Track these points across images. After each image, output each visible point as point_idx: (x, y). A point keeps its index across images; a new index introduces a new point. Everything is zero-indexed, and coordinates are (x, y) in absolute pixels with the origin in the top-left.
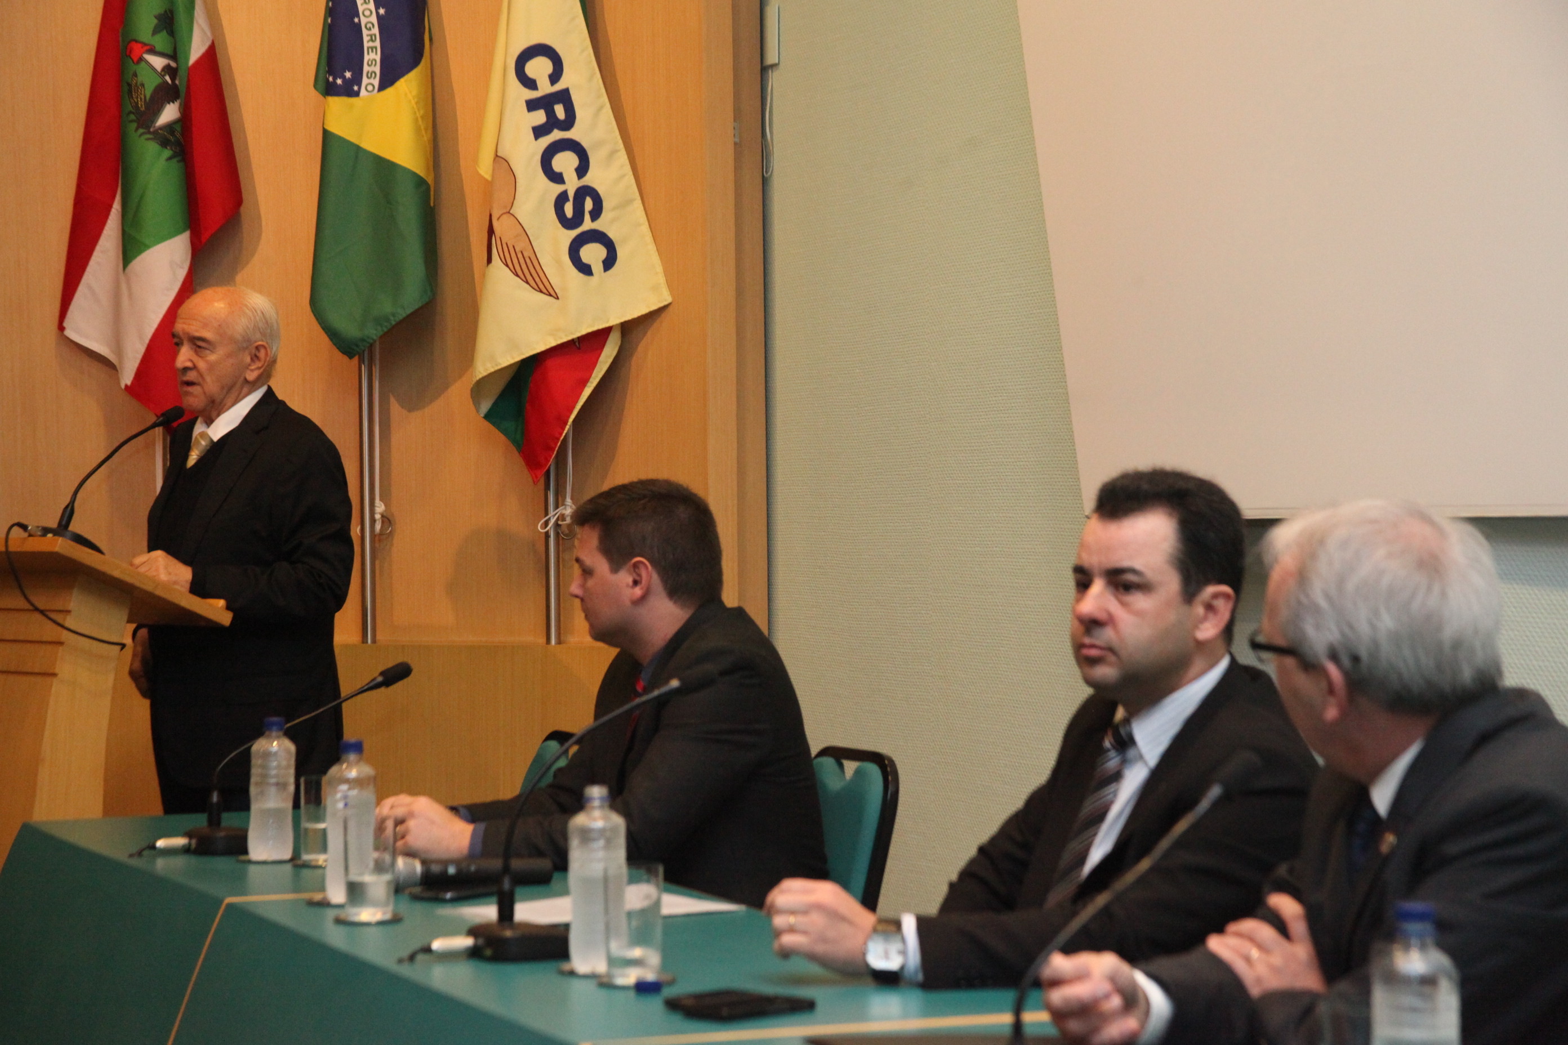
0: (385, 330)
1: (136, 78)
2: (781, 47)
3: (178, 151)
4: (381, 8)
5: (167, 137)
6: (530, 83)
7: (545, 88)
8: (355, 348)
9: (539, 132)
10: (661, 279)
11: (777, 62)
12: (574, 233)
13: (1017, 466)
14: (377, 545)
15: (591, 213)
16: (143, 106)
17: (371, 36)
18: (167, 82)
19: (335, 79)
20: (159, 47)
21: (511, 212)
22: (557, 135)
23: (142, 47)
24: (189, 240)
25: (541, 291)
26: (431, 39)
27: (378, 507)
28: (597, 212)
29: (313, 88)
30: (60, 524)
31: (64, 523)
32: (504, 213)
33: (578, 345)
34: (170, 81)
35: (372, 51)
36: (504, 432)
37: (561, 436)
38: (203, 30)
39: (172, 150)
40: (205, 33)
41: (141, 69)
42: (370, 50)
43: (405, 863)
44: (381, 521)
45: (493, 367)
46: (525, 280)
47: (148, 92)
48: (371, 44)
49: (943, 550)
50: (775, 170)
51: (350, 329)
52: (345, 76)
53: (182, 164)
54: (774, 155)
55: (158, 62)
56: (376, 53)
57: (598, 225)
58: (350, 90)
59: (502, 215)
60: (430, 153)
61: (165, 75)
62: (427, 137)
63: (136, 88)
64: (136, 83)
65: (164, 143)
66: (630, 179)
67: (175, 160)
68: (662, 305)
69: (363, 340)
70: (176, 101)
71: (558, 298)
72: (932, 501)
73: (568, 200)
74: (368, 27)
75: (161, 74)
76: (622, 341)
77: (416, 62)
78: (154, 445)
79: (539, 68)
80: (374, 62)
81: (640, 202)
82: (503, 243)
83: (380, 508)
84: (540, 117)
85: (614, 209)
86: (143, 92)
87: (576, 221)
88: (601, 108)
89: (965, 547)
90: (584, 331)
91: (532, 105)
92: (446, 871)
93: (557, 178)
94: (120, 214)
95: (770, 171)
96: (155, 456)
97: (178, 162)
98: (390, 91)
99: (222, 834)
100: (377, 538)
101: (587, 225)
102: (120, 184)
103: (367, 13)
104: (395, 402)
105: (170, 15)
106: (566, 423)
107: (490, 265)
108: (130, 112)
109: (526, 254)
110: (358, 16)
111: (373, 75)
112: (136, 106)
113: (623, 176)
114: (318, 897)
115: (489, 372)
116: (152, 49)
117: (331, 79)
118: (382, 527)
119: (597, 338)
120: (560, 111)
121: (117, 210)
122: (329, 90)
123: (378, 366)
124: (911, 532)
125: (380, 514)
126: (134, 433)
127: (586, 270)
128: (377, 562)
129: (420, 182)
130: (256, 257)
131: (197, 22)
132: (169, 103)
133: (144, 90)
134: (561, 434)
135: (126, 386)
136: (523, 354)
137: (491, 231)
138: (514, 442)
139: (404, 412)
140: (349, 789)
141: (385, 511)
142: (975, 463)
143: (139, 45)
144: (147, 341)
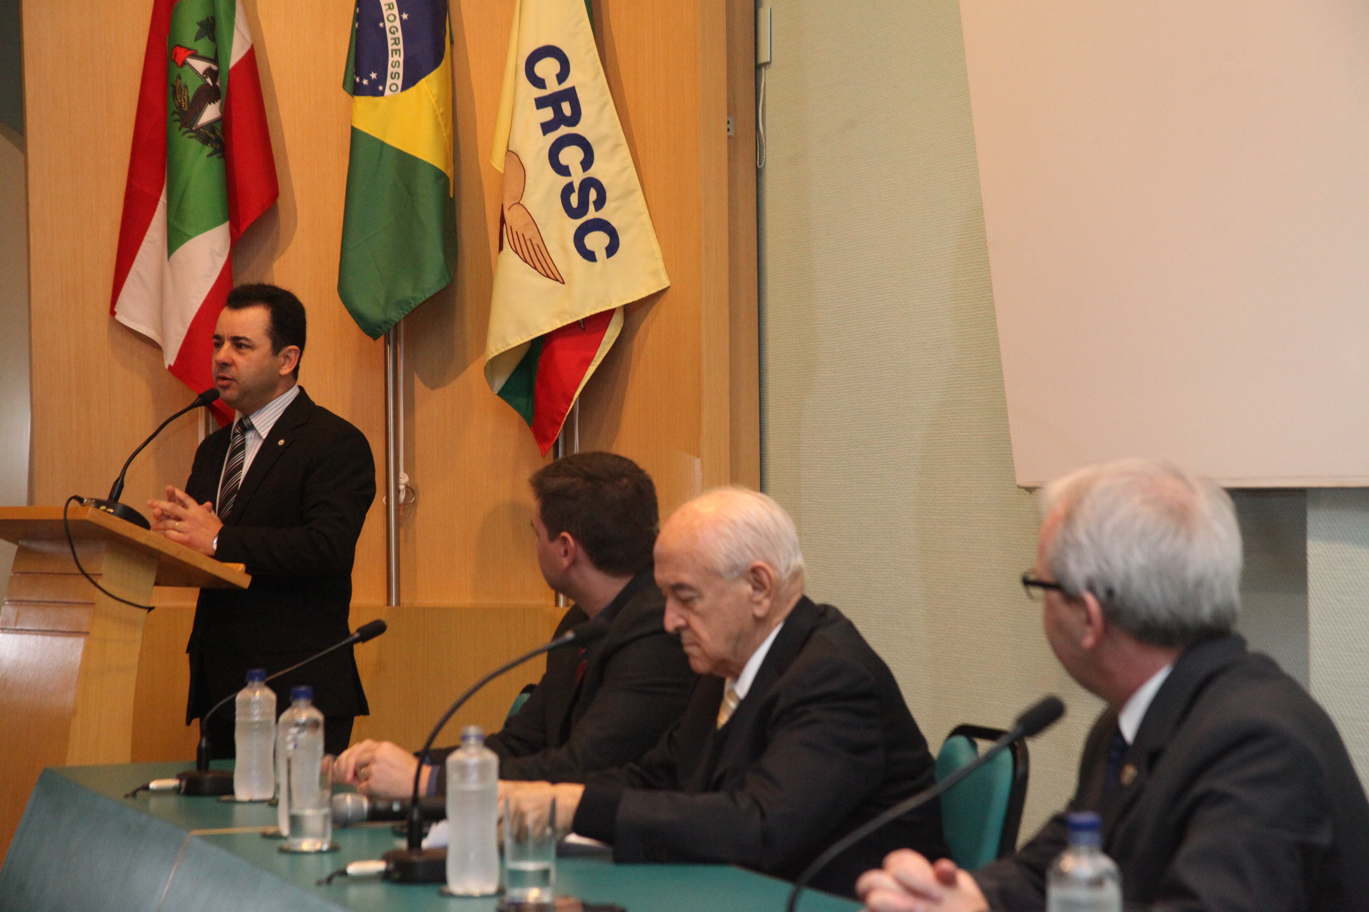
0: (406, 313)
1: (180, 81)
2: (772, 46)
3: (217, 148)
4: (404, 13)
5: (207, 135)
6: (539, 83)
7: (553, 87)
8: (378, 330)
9: (547, 128)
10: (660, 265)
11: (769, 60)
12: (579, 222)
13: (971, 439)
14: (401, 513)
15: (594, 202)
16: (186, 106)
17: (395, 39)
18: (209, 84)
19: (361, 80)
20: (201, 52)
21: (520, 203)
22: (563, 130)
23: (185, 52)
24: (228, 230)
25: (548, 277)
26: (452, 42)
27: (402, 478)
28: (600, 203)
29: (342, 89)
30: (110, 496)
31: (114, 495)
32: (515, 204)
33: (582, 326)
34: (211, 83)
35: (396, 54)
36: (517, 408)
37: (566, 412)
38: (243, 36)
39: (212, 146)
40: (246, 39)
41: (185, 72)
42: (394, 52)
43: (353, 800)
44: (405, 491)
45: (503, 347)
46: (533, 266)
47: (191, 94)
48: (395, 47)
49: (909, 518)
50: (767, 162)
51: (374, 313)
52: (371, 77)
53: (222, 160)
54: (767, 148)
55: (200, 66)
56: (400, 56)
57: (602, 214)
58: (375, 90)
59: (512, 205)
60: (450, 148)
61: (207, 78)
62: (446, 133)
63: (180, 90)
64: (180, 85)
65: (205, 141)
66: (632, 170)
67: (215, 157)
68: (660, 289)
69: (386, 322)
70: (217, 101)
71: (564, 283)
72: (899, 472)
73: (573, 191)
74: (392, 30)
75: (202, 76)
76: (624, 320)
77: (436, 63)
78: (197, 421)
79: (547, 68)
80: (397, 64)
81: (641, 192)
82: (513, 231)
83: (404, 479)
84: (548, 114)
85: (616, 199)
86: (186, 94)
87: (582, 210)
88: (604, 105)
89: (927, 515)
90: (588, 314)
91: (541, 103)
92: (391, 808)
93: (563, 171)
94: (166, 206)
95: (764, 161)
96: (197, 430)
97: (218, 158)
98: (412, 90)
99: (210, 776)
100: (401, 508)
101: (592, 214)
102: (166, 180)
103: (391, 18)
104: (419, 380)
105: (211, 22)
106: (571, 400)
107: (502, 252)
108: (175, 112)
109: (534, 242)
110: (383, 21)
111: (397, 75)
112: (180, 107)
113: (626, 168)
114: (271, 830)
115: (500, 352)
116: (195, 53)
117: (358, 80)
118: (406, 498)
119: (602, 320)
120: (566, 109)
121: (163, 203)
122: (357, 90)
123: (402, 345)
124: (883, 502)
125: (404, 484)
126: (180, 410)
127: (590, 256)
128: (402, 531)
129: (440, 175)
130: (292, 247)
131: (237, 28)
132: (210, 104)
133: (188, 91)
134: (567, 410)
135: (170, 366)
136: (532, 335)
137: (503, 221)
138: (525, 416)
139: (427, 389)
140: (299, 732)
141: (410, 481)
142: (936, 437)
143: (183, 50)
144: (189, 325)
